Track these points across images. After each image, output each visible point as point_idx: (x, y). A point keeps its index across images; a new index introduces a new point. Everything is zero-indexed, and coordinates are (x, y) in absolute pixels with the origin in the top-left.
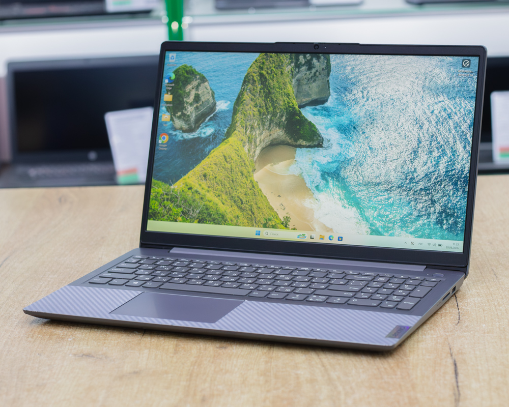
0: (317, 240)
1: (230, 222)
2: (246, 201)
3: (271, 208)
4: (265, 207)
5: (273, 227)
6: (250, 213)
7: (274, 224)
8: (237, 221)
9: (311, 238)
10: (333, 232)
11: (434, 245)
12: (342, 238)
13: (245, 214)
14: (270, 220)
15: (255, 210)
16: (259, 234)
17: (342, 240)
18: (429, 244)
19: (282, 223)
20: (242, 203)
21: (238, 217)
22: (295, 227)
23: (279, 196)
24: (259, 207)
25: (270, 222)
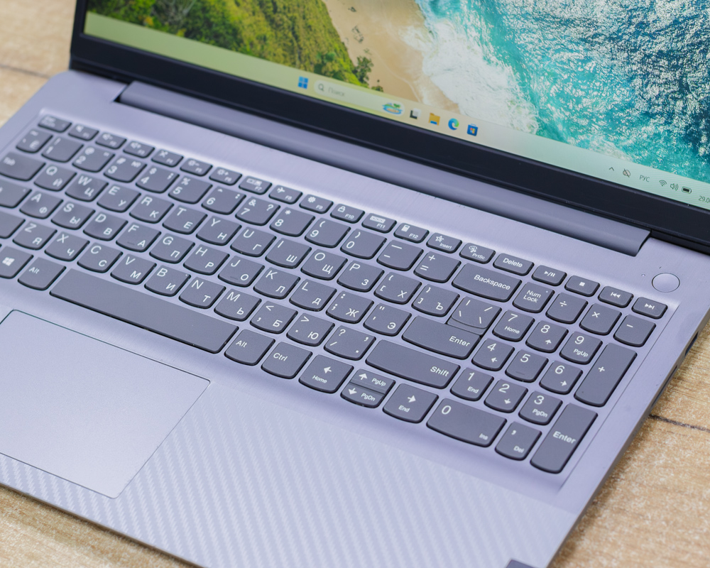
0: (423, 123)
1: (248, 48)
2: (285, 7)
3: (333, 33)
4: (321, 27)
5: (337, 75)
6: (290, 35)
7: (337, 69)
8: (262, 47)
9: (412, 116)
10: (458, 112)
11: (675, 187)
12: (476, 129)
13: (280, 34)
14: (330, 59)
15: (301, 31)
16: (305, 86)
17: (475, 134)
18: (663, 183)
19: (355, 72)
20: (275, 11)
21: (265, 39)
22: (380, 84)
23: (353, 9)
24: (310, 27)
25: (329, 64)
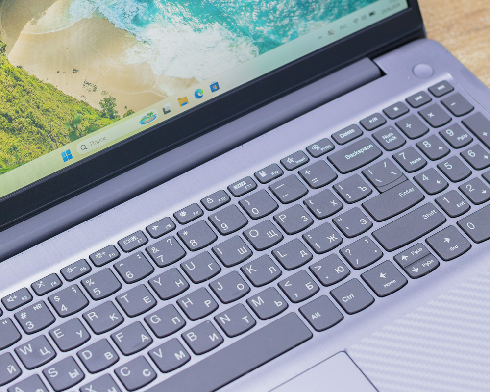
0: (177, 110)
1: (5, 166)
2: (17, 112)
3: (70, 100)
4: (57, 103)
5: (90, 130)
6: (34, 128)
7: (87, 124)
8: (17, 156)
9: (165, 113)
10: (198, 82)
11: (364, 17)
12: (217, 84)
13: (25, 135)
14: (78, 121)
15: (42, 119)
16: (70, 157)
17: (218, 88)
18: (356, 21)
19: (104, 115)
20: (10, 121)
21: (15, 148)
22: (128, 109)
23: (75, 71)
24: (47, 110)
25: (80, 126)
